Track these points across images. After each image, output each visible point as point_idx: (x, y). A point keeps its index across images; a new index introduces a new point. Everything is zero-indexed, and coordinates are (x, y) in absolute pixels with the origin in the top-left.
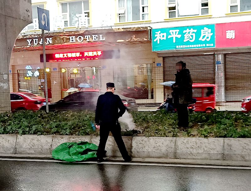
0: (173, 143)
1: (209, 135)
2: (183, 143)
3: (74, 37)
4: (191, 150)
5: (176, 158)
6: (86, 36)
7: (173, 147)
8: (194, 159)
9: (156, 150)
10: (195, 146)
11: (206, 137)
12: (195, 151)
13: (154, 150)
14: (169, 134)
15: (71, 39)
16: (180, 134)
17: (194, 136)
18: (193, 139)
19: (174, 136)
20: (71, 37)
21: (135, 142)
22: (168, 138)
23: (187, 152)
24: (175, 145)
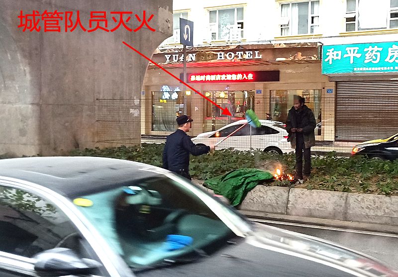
0: (344, 200)
1: (392, 193)
2: (356, 201)
3: (223, 53)
4: (367, 211)
5: (346, 219)
6: (237, 53)
7: (343, 205)
8: (370, 223)
9: (320, 208)
10: (373, 206)
11: (387, 194)
12: (372, 213)
13: (317, 208)
14: (339, 188)
15: (219, 56)
16: (353, 188)
17: (372, 192)
18: (371, 197)
19: (345, 190)
20: (219, 53)
21: (293, 195)
22: (337, 193)
23: (361, 214)
24: (346, 203)
